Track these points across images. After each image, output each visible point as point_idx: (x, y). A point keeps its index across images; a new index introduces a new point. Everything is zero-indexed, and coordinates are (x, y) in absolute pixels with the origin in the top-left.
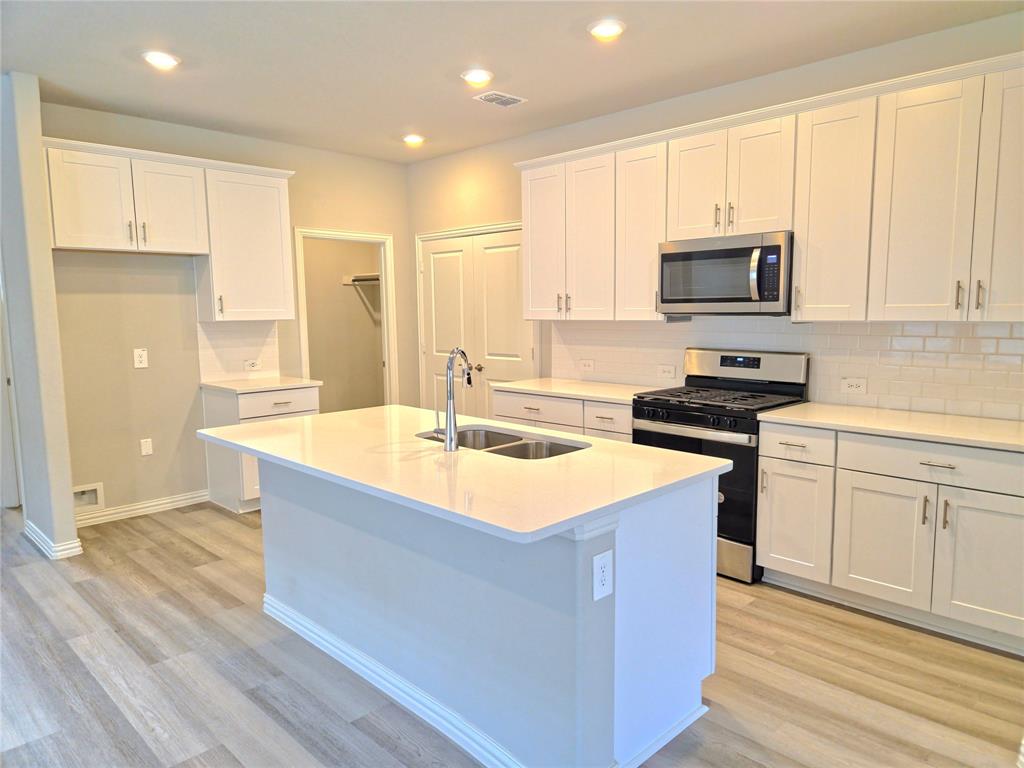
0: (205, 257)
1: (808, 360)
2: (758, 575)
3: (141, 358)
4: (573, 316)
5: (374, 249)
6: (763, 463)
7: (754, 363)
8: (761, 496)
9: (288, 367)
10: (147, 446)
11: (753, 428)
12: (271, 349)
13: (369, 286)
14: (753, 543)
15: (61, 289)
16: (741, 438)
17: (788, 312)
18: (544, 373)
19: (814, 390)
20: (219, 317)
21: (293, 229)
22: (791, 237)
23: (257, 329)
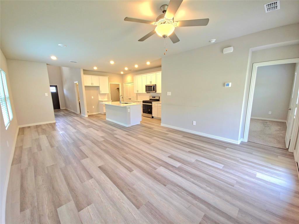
0: (99, 87)
1: (159, 97)
2: (153, 117)
3: (93, 97)
4: (139, 93)
5: (119, 85)
6: (153, 107)
7: (155, 97)
8: (153, 110)
9: (108, 98)
10: (93, 107)
11: (152, 103)
12: (106, 97)
13: (118, 89)
14: (152, 114)
15: (85, 90)
16: (150, 104)
17: (156, 92)
18: (137, 99)
19: (160, 100)
20: (101, 93)
21: (109, 83)
22: (156, 85)
23: (105, 94)
